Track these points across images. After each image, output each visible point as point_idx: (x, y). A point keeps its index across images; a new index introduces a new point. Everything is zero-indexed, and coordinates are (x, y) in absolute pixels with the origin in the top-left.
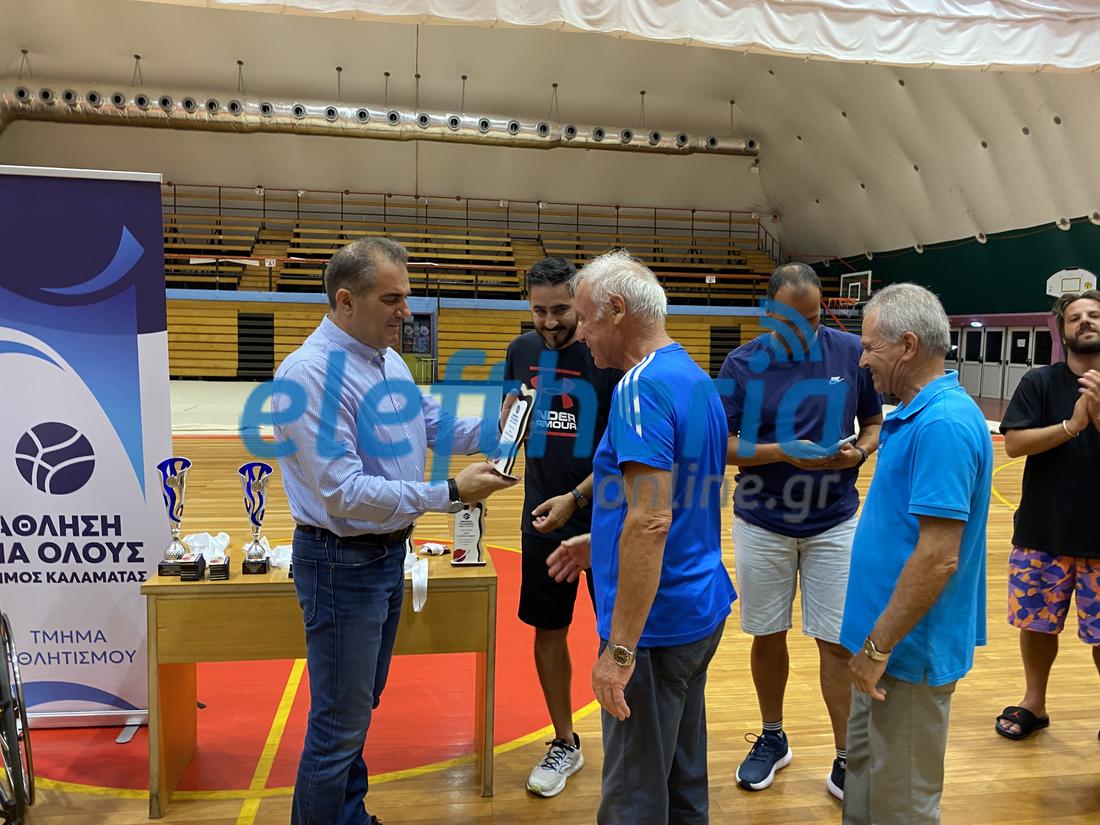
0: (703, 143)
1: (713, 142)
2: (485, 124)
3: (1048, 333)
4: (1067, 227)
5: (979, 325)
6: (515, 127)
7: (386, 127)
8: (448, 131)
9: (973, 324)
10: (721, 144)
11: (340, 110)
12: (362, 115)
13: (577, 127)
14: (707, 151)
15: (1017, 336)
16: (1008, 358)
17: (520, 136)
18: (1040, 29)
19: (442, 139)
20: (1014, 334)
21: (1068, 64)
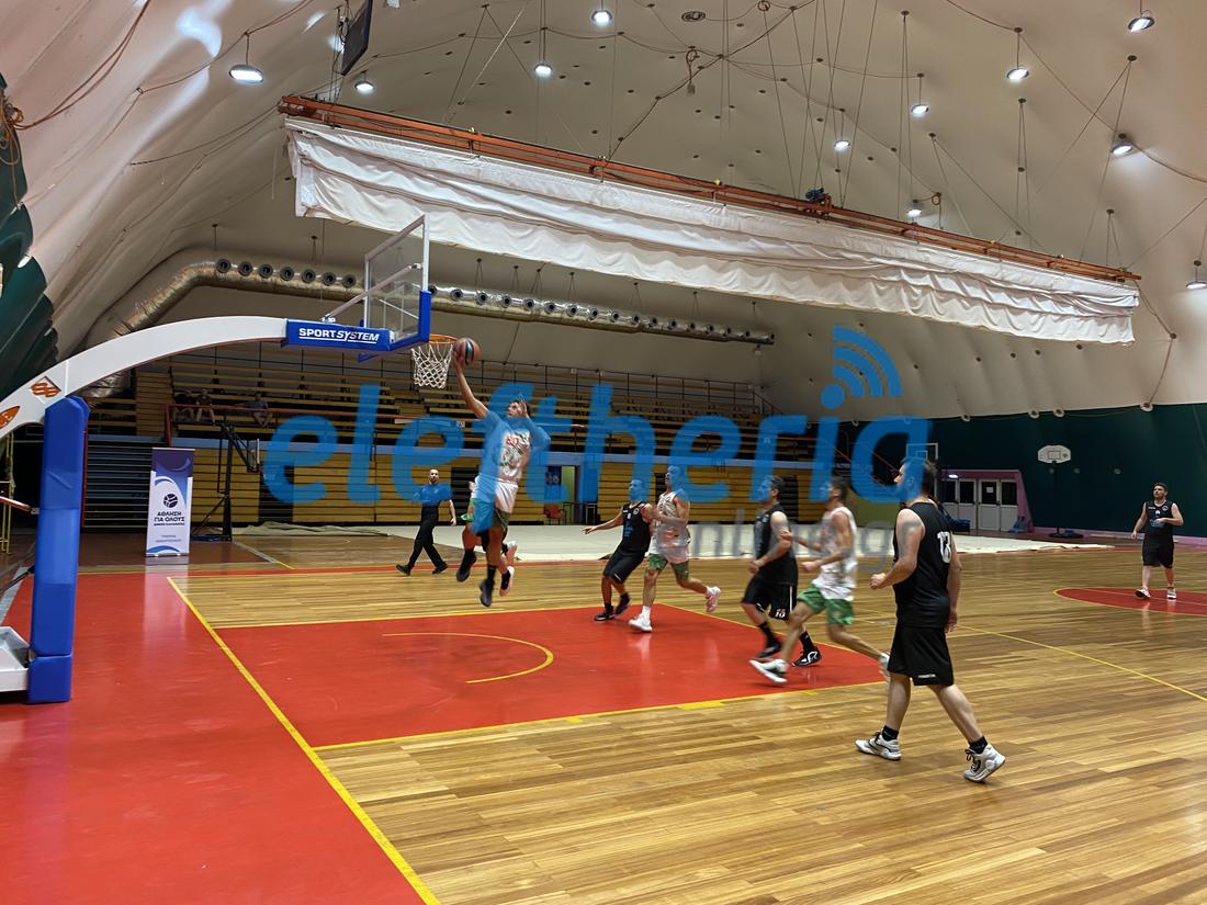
0: (740, 334)
1: (748, 334)
2: (595, 313)
3: (1015, 484)
4: (1036, 417)
5: (955, 476)
6: (616, 316)
7: (522, 311)
8: (566, 316)
9: (951, 476)
10: (753, 335)
11: (490, 295)
12: (507, 301)
13: (658, 318)
14: (742, 339)
15: (985, 485)
16: (980, 501)
17: (617, 323)
18: (1092, 321)
19: (559, 322)
20: (983, 483)
21: (1103, 340)
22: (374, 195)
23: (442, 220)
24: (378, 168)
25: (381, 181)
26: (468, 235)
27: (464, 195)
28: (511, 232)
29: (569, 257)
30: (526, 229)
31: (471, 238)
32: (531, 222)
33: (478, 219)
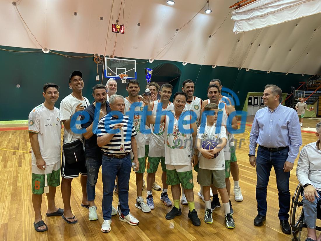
22: (250, 21)
23: (267, 20)
24: (250, 13)
25: (251, 16)
26: (275, 20)
27: (273, 8)
28: (290, 12)
29: (313, 10)
30: (296, 8)
31: (277, 21)
32: (296, 5)
33: (279, 13)
